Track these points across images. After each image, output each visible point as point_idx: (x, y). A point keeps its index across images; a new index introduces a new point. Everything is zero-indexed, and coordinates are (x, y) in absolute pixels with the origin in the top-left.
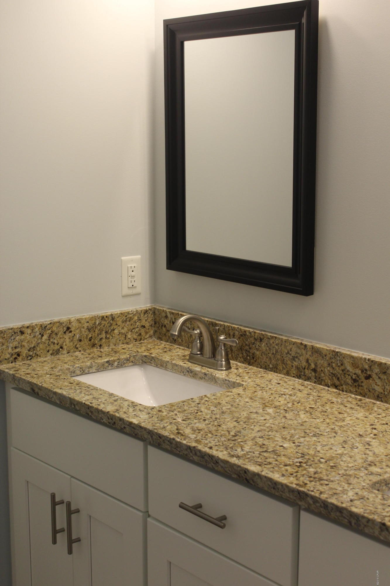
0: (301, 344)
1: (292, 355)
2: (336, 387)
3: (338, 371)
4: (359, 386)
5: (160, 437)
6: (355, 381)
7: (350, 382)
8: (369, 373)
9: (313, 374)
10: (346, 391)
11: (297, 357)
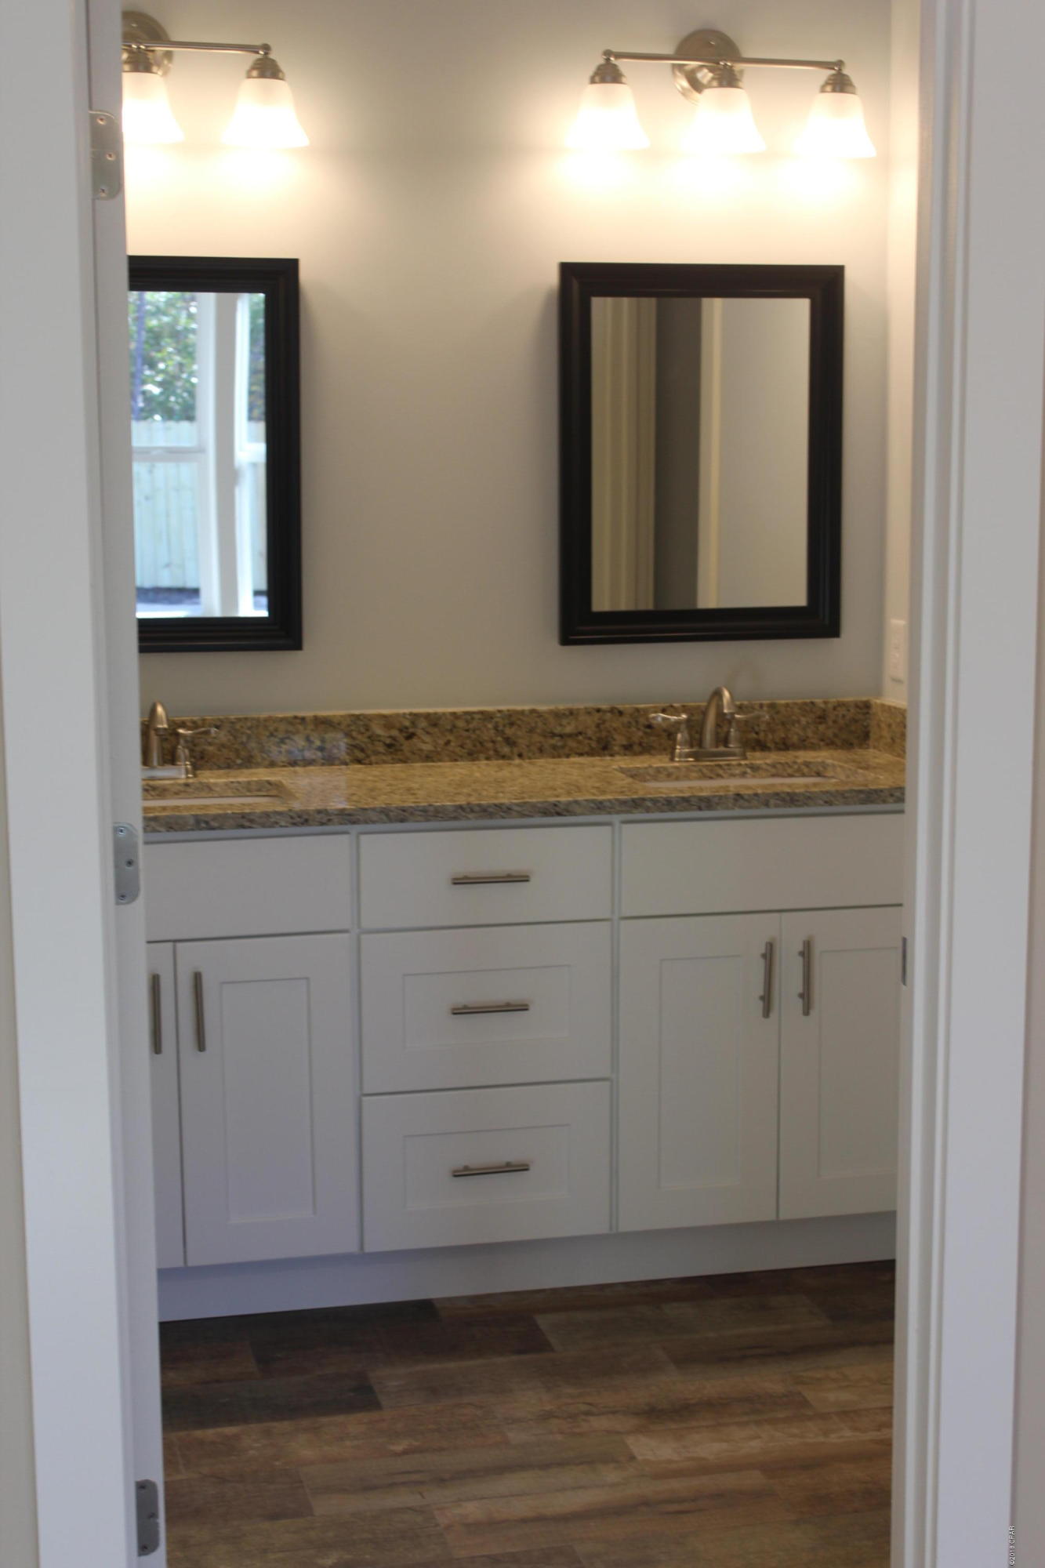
0: (296, 717)
1: (280, 736)
2: (359, 762)
3: (362, 740)
4: (397, 750)
5: (404, 811)
6: (389, 746)
7: (381, 749)
8: (411, 730)
9: (319, 754)
10: (377, 763)
11: (288, 738)
